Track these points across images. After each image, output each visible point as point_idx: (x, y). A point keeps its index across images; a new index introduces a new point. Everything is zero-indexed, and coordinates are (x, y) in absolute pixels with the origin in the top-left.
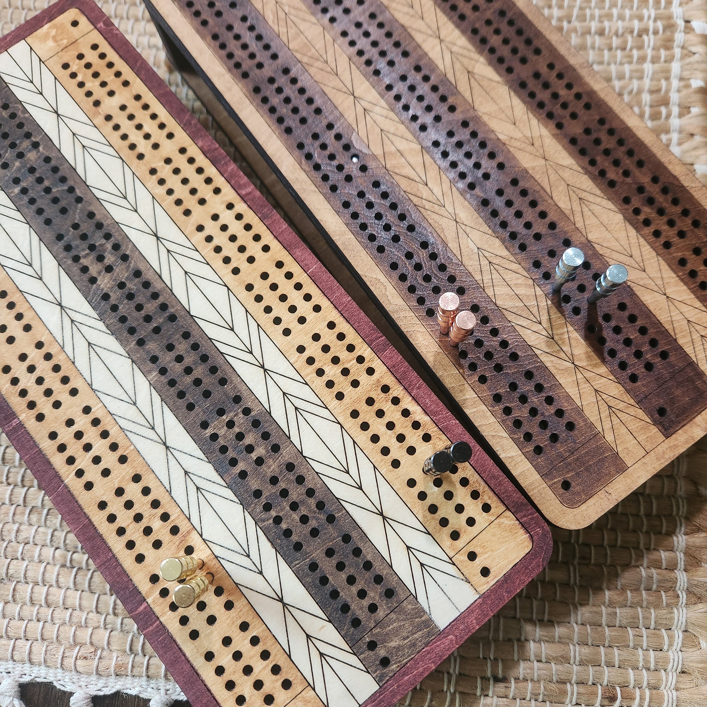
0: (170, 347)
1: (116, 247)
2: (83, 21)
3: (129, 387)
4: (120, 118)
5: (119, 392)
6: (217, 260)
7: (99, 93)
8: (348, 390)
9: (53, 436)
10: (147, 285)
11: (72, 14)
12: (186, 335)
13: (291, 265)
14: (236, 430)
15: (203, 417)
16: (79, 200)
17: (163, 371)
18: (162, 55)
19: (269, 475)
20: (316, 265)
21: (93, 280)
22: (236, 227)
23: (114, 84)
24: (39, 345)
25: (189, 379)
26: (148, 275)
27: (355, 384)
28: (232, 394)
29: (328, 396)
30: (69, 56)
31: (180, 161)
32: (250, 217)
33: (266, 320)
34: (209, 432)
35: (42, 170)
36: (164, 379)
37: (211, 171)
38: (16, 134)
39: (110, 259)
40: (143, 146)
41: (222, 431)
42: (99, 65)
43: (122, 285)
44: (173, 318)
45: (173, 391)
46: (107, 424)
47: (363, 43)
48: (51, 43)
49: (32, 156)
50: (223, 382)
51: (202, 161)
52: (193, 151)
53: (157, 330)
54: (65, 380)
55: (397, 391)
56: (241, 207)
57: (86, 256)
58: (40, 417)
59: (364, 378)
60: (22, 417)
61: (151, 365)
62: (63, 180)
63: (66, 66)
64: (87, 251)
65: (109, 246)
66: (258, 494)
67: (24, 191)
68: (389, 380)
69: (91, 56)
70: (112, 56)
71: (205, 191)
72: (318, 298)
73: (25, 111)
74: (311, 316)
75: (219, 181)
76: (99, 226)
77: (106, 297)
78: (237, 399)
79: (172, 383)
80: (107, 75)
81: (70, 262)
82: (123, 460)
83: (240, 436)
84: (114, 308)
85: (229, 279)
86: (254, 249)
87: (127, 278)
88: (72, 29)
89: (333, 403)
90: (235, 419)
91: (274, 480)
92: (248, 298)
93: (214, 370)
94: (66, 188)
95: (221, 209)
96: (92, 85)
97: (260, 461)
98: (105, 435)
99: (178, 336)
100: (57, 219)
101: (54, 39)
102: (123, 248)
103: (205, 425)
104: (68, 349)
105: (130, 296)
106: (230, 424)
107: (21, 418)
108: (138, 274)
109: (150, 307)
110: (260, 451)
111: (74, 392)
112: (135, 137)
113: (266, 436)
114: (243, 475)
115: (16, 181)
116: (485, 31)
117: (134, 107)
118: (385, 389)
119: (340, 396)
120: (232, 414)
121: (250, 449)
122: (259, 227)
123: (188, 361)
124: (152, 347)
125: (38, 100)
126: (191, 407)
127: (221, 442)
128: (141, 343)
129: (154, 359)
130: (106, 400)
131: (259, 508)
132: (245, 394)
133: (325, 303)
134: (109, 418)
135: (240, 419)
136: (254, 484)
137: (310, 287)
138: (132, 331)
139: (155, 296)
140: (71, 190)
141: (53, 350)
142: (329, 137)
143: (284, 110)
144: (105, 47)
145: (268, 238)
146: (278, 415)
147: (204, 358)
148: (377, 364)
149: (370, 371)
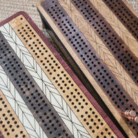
0: (45, 114)
1: (31, 83)
2: (24, 18)
3: (33, 125)
4: (33, 46)
5: (30, 127)
6: (59, 88)
7: (27, 38)
8: (96, 130)
10: (39, 94)
11: (21, 16)
12: (50, 110)
13: (79, 91)
15: (55, 136)
16: (21, 69)
17: (43, 121)
18: (41, 24)
20: (86, 91)
21: (24, 93)
22: (64, 79)
23: (32, 36)
25: (50, 124)
26: (39, 92)
27: (98, 128)
28: (63, 129)
29: (90, 131)
30: (20, 28)
31: (49, 59)
32: (68, 76)
33: (72, 107)
35: (11, 60)
36: (43, 124)
37: (57, 62)
38: (5, 49)
39: (29, 86)
40: (39, 54)
42: (27, 30)
43: (32, 94)
44: (46, 105)
45: (46, 128)
46: (27, 137)
47: (98, 28)
48: (15, 24)
49: (9, 55)
50: (60, 125)
51: (55, 59)
52: (53, 56)
53: (42, 108)
54: (16, 123)
55: (110, 130)
56: (65, 73)
57: (22, 85)
58: (8, 134)
59: (100, 126)
61: (40, 119)
62: (17, 62)
63: (19, 30)
65: (29, 83)
67: (6, 65)
68: (107, 127)
69: (26, 28)
70: (31, 28)
71: (56, 68)
72: (87, 101)
73: (7, 42)
74: (85, 106)
75: (60, 65)
76: (27, 76)
77: (28, 98)
78: (64, 131)
79: (46, 125)
80: (30, 33)
81: (18, 87)
84: (30, 101)
85: (62, 94)
86: (69, 85)
87: (34, 92)
88: (21, 20)
89: (92, 133)
92: (67, 100)
93: (57, 121)
95: (60, 73)
96: (26, 36)
99: (47, 111)
100: (15, 74)
102: (33, 83)
104: (17, 113)
105: (34, 98)
107: (3, 134)
108: (37, 91)
109: (40, 101)
111: (18, 126)
112: (37, 51)
115: (4, 62)
116: (131, 26)
117: (37, 43)
118: (106, 130)
119: (93, 131)
120: (63, 135)
122: (70, 79)
123: (50, 118)
124: (40, 113)
125: (11, 39)
126: (51, 133)
128: (37, 112)
129: (41, 117)
130: (27, 129)
132: (66, 129)
133: (89, 102)
135: (65, 137)
137: (84, 97)
138: (35, 108)
139: (41, 98)
140: (19, 66)
142: (89, 54)
143: (77, 46)
144: (29, 26)
145: (73, 82)
147: (55, 118)
148: (104, 122)
149: (102, 124)
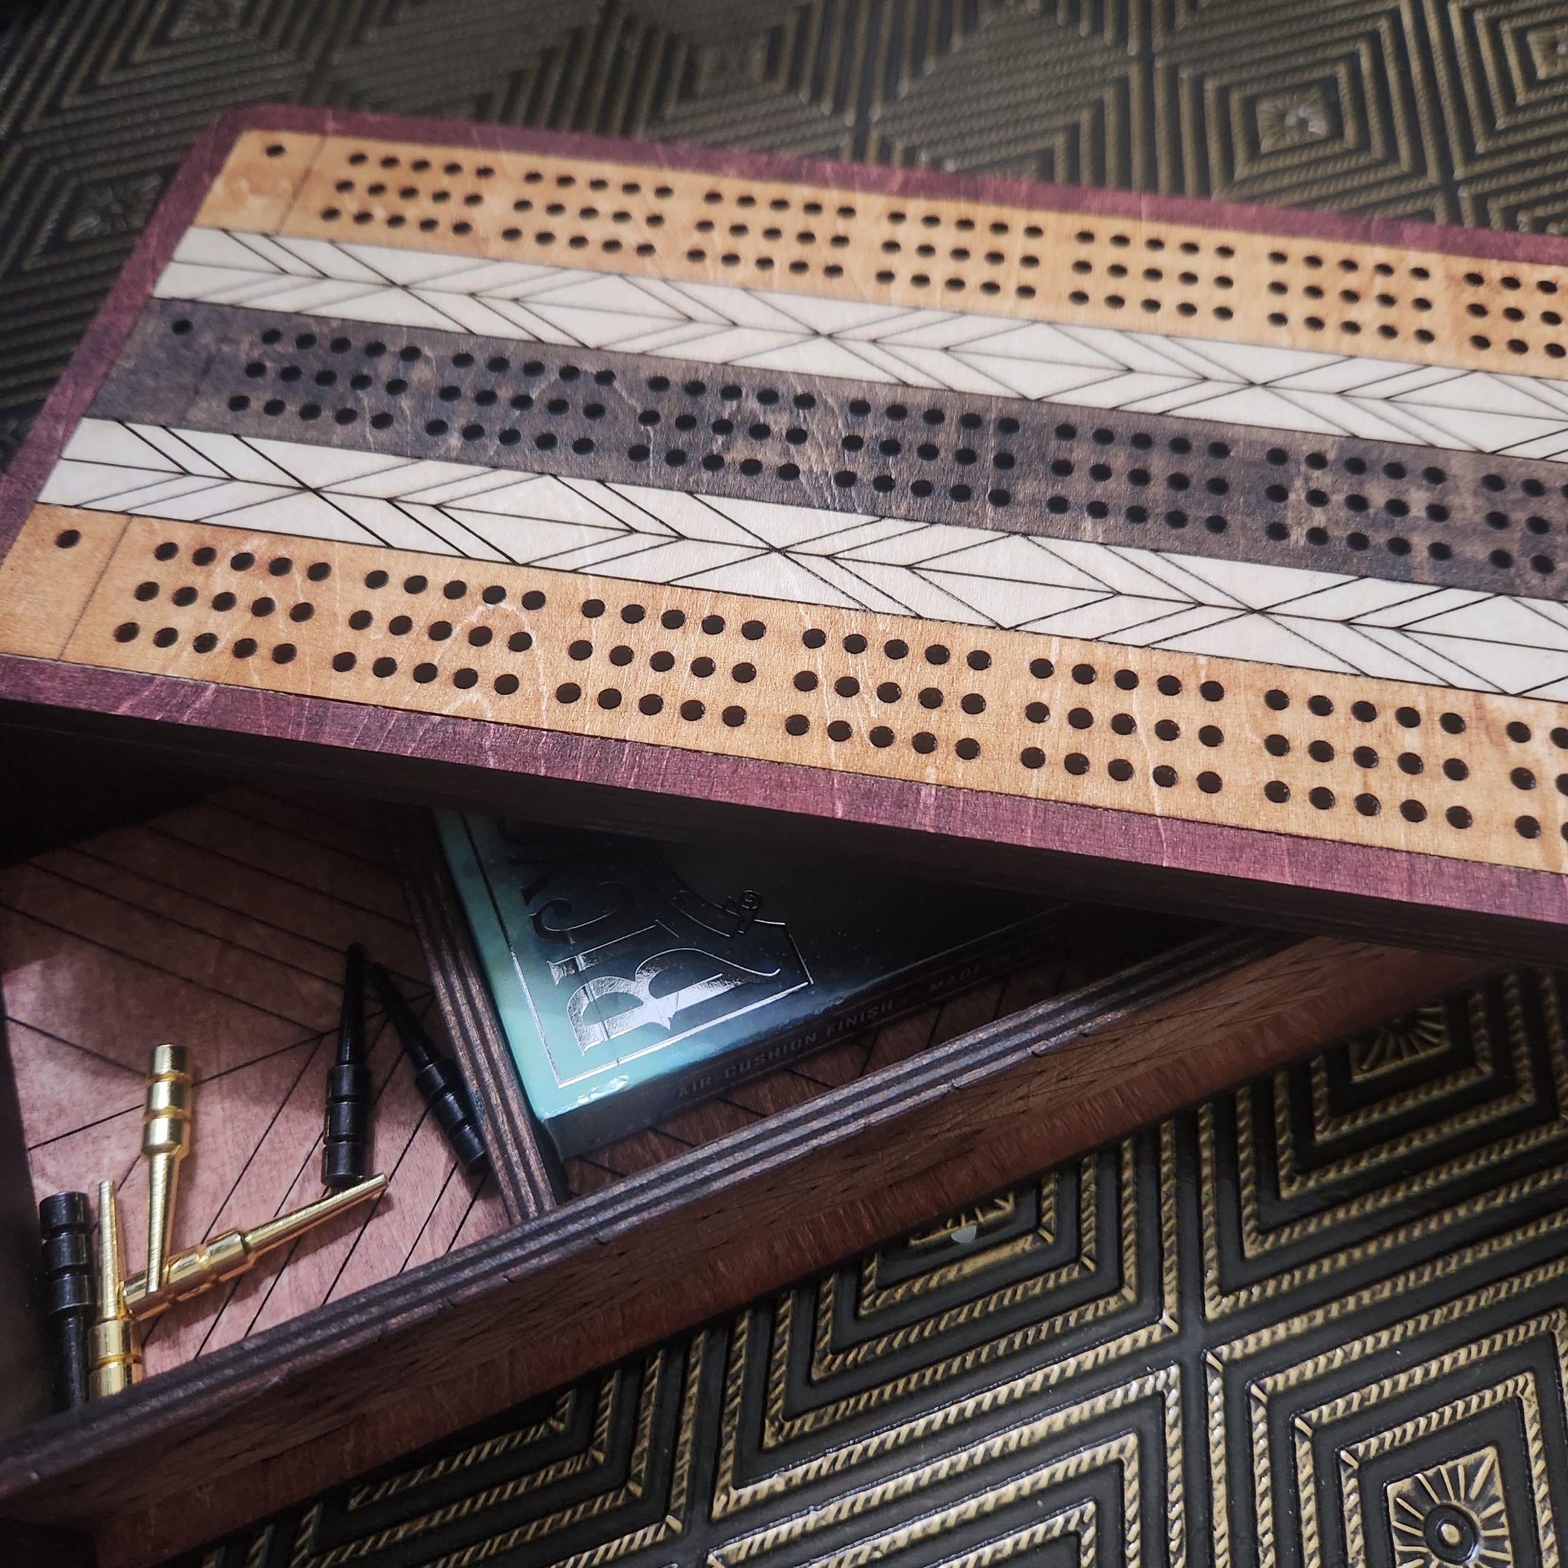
0: (1063, 468)
1: (768, 397)
2: (286, 138)
3: (1069, 576)
4: (536, 222)
5: (1063, 599)
6: (973, 299)
7: (448, 212)
8: (1424, 320)
9: (1033, 758)
10: (897, 412)
11: (252, 140)
12: (1066, 432)
13: (1106, 227)
14: (1338, 498)
15: (1258, 523)
16: (605, 377)
17: (1098, 510)
19: (1479, 518)
20: (1143, 202)
21: (789, 472)
23: (462, 185)
24: (814, 639)
25: (1158, 490)
26: (881, 398)
27: (1423, 304)
28: (1260, 455)
29: (1406, 345)
30: (322, 197)
31: (727, 213)
32: (951, 210)
33: (1168, 319)
34: (1298, 536)
35: (471, 380)
36: (1116, 520)
37: (800, 193)
38: (346, 363)
39: (778, 421)
40: (632, 233)
41: (1319, 517)
42: (396, 178)
43: (853, 443)
44: (1008, 425)
45: (1154, 526)
46: (1106, 661)
48: (256, 203)
50: (1220, 450)
51: (765, 190)
52: (733, 186)
53: (1004, 461)
54: (937, 655)
55: (1494, 269)
56: (917, 207)
57: (727, 447)
58: (968, 749)
59: (1424, 289)
60: (931, 775)
61: (1067, 517)
62: (534, 369)
63: (331, 214)
64: (720, 439)
65: (752, 404)
66: (1501, 559)
67: (472, 432)
68: (1464, 264)
69: (367, 175)
70: (409, 152)
71: (826, 225)
72: (1209, 238)
73: (323, 320)
74: (1229, 267)
75: (833, 197)
76: (695, 388)
77: (846, 479)
78: (1278, 456)
79: (1137, 515)
80: (433, 181)
81: (706, 475)
82: (1212, 692)
83: (1358, 503)
84: (884, 484)
85: (1029, 308)
86: (1015, 245)
87: (847, 426)
88: (277, 161)
89: (1429, 351)
90: (1314, 485)
91: (1498, 520)
92: (1096, 313)
93: (1181, 445)
94: (554, 376)
95: (886, 231)
96: (418, 209)
97: (1438, 512)
98: (1127, 680)
99: (1054, 443)
100: (598, 431)
101: (256, 190)
102: (782, 389)
103: (1278, 532)
104: (879, 603)
105: (890, 448)
106: (1317, 498)
107: (932, 779)
108: (860, 408)
109: (948, 438)
110: (1418, 499)
111: (979, 660)
112: (599, 230)
113: (1396, 471)
114: (1440, 551)
115: (437, 428)
118: (1474, 279)
119: (1425, 336)
120: (1298, 483)
121: (1398, 508)
122: (984, 213)
123: (1119, 463)
124: (1029, 489)
125: (327, 289)
126: (1217, 524)
127: (1339, 534)
128: (1001, 498)
129: (1059, 505)
130: (1056, 625)
131: (1534, 578)
132: (1278, 441)
133: (1227, 237)
134: (1100, 650)
135: (1321, 479)
136: (1478, 551)
137: (1175, 234)
138: (961, 494)
139: (934, 416)
140: (570, 373)
141: (854, 625)
144: (378, 149)
145: (1017, 218)
146: (1370, 428)
147: (1143, 441)
148: (1416, 258)
149: (1421, 273)
